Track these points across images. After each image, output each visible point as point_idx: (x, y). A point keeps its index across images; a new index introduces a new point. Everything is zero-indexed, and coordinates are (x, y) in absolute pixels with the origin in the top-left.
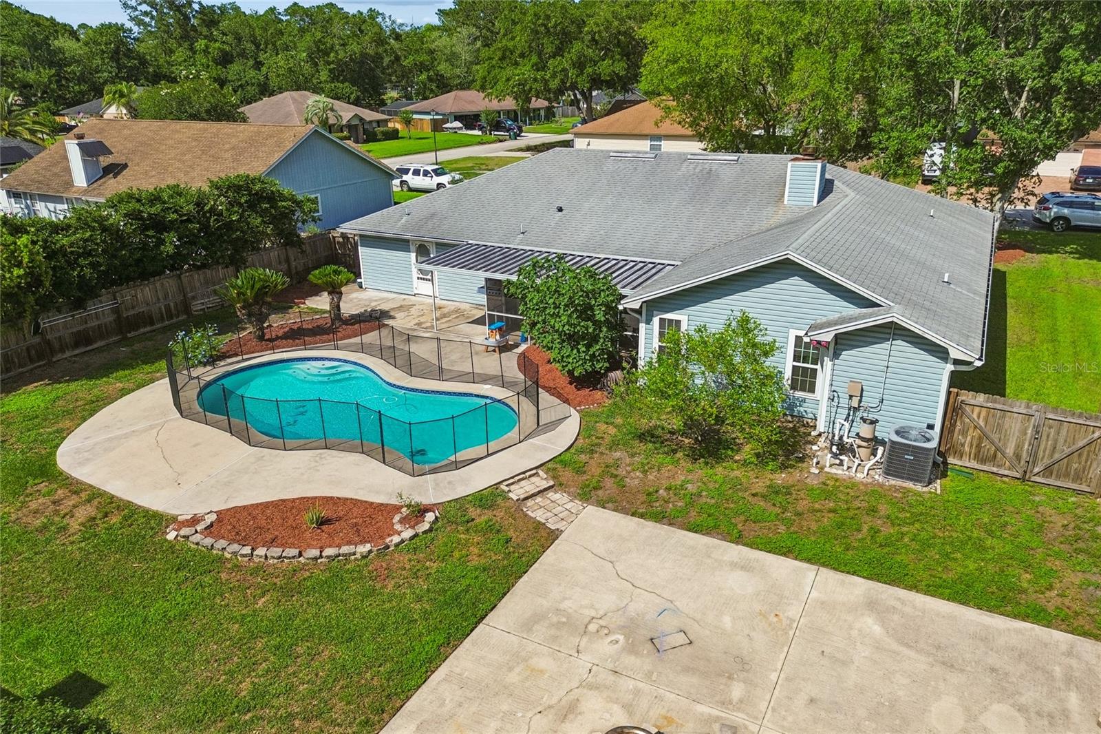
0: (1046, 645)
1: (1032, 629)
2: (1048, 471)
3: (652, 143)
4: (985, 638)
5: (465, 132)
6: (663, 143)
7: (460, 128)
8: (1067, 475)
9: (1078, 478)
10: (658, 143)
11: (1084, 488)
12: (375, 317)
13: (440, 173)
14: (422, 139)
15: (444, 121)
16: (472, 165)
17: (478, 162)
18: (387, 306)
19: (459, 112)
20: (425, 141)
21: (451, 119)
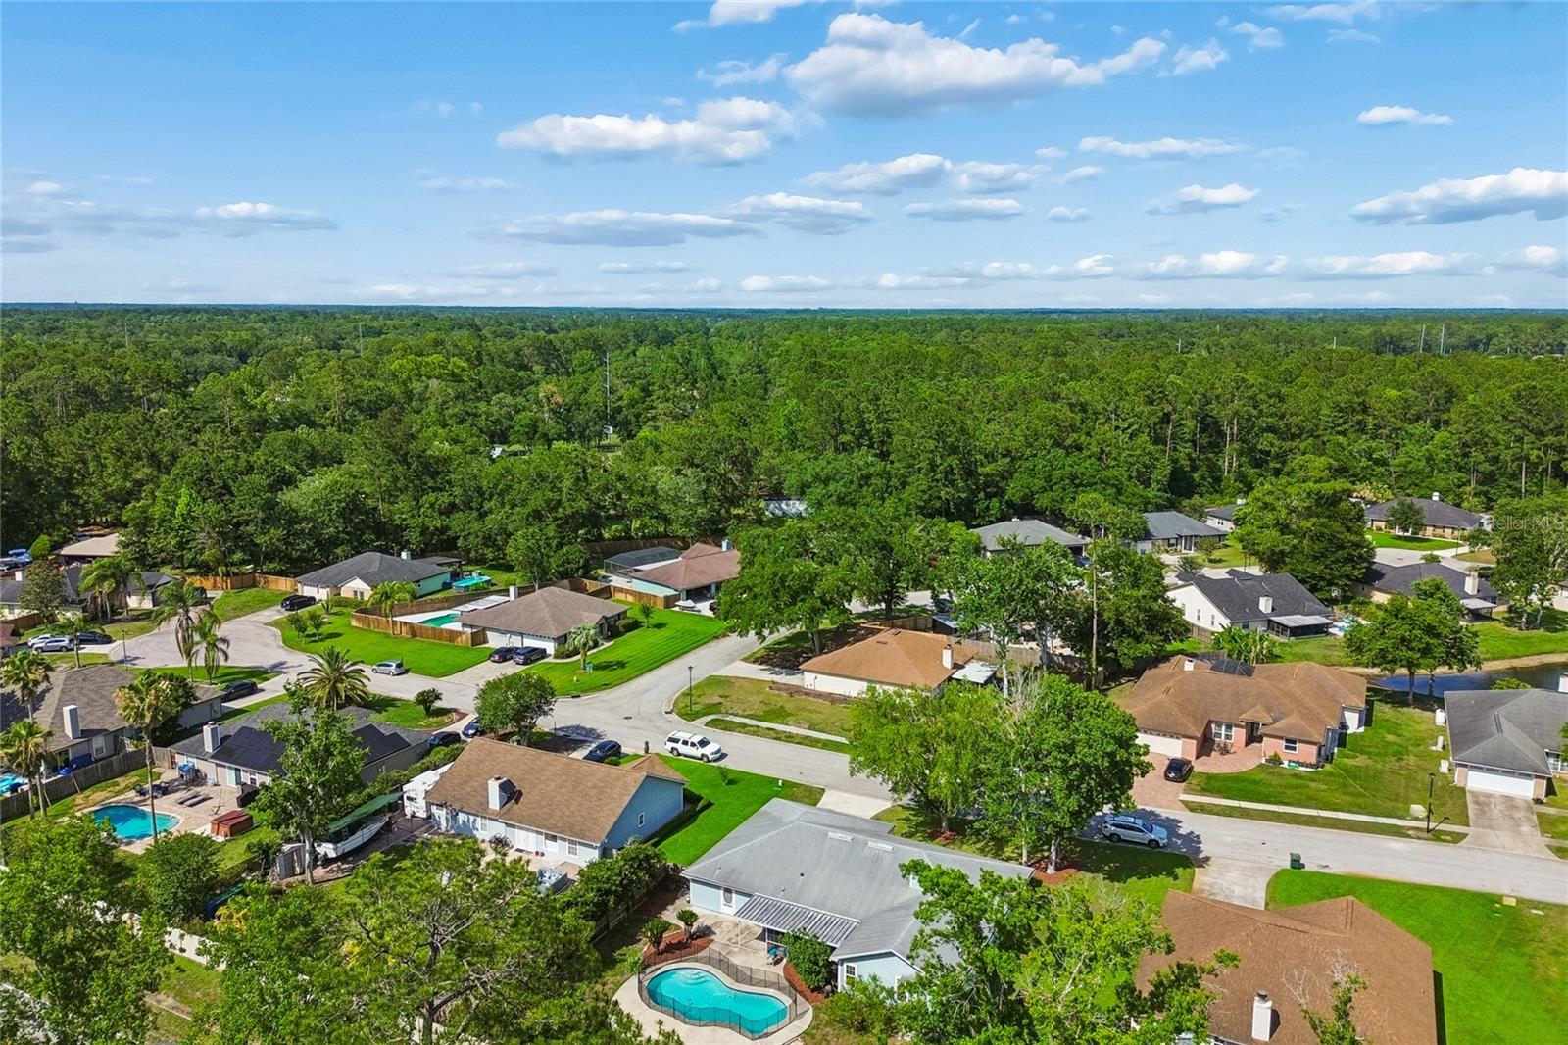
7: (693, 607)
12: (706, 933)
13: (703, 743)
14: (659, 626)
15: (677, 598)
16: (717, 700)
17: (722, 693)
18: (708, 923)
19: (691, 586)
20: (663, 632)
21: (683, 595)
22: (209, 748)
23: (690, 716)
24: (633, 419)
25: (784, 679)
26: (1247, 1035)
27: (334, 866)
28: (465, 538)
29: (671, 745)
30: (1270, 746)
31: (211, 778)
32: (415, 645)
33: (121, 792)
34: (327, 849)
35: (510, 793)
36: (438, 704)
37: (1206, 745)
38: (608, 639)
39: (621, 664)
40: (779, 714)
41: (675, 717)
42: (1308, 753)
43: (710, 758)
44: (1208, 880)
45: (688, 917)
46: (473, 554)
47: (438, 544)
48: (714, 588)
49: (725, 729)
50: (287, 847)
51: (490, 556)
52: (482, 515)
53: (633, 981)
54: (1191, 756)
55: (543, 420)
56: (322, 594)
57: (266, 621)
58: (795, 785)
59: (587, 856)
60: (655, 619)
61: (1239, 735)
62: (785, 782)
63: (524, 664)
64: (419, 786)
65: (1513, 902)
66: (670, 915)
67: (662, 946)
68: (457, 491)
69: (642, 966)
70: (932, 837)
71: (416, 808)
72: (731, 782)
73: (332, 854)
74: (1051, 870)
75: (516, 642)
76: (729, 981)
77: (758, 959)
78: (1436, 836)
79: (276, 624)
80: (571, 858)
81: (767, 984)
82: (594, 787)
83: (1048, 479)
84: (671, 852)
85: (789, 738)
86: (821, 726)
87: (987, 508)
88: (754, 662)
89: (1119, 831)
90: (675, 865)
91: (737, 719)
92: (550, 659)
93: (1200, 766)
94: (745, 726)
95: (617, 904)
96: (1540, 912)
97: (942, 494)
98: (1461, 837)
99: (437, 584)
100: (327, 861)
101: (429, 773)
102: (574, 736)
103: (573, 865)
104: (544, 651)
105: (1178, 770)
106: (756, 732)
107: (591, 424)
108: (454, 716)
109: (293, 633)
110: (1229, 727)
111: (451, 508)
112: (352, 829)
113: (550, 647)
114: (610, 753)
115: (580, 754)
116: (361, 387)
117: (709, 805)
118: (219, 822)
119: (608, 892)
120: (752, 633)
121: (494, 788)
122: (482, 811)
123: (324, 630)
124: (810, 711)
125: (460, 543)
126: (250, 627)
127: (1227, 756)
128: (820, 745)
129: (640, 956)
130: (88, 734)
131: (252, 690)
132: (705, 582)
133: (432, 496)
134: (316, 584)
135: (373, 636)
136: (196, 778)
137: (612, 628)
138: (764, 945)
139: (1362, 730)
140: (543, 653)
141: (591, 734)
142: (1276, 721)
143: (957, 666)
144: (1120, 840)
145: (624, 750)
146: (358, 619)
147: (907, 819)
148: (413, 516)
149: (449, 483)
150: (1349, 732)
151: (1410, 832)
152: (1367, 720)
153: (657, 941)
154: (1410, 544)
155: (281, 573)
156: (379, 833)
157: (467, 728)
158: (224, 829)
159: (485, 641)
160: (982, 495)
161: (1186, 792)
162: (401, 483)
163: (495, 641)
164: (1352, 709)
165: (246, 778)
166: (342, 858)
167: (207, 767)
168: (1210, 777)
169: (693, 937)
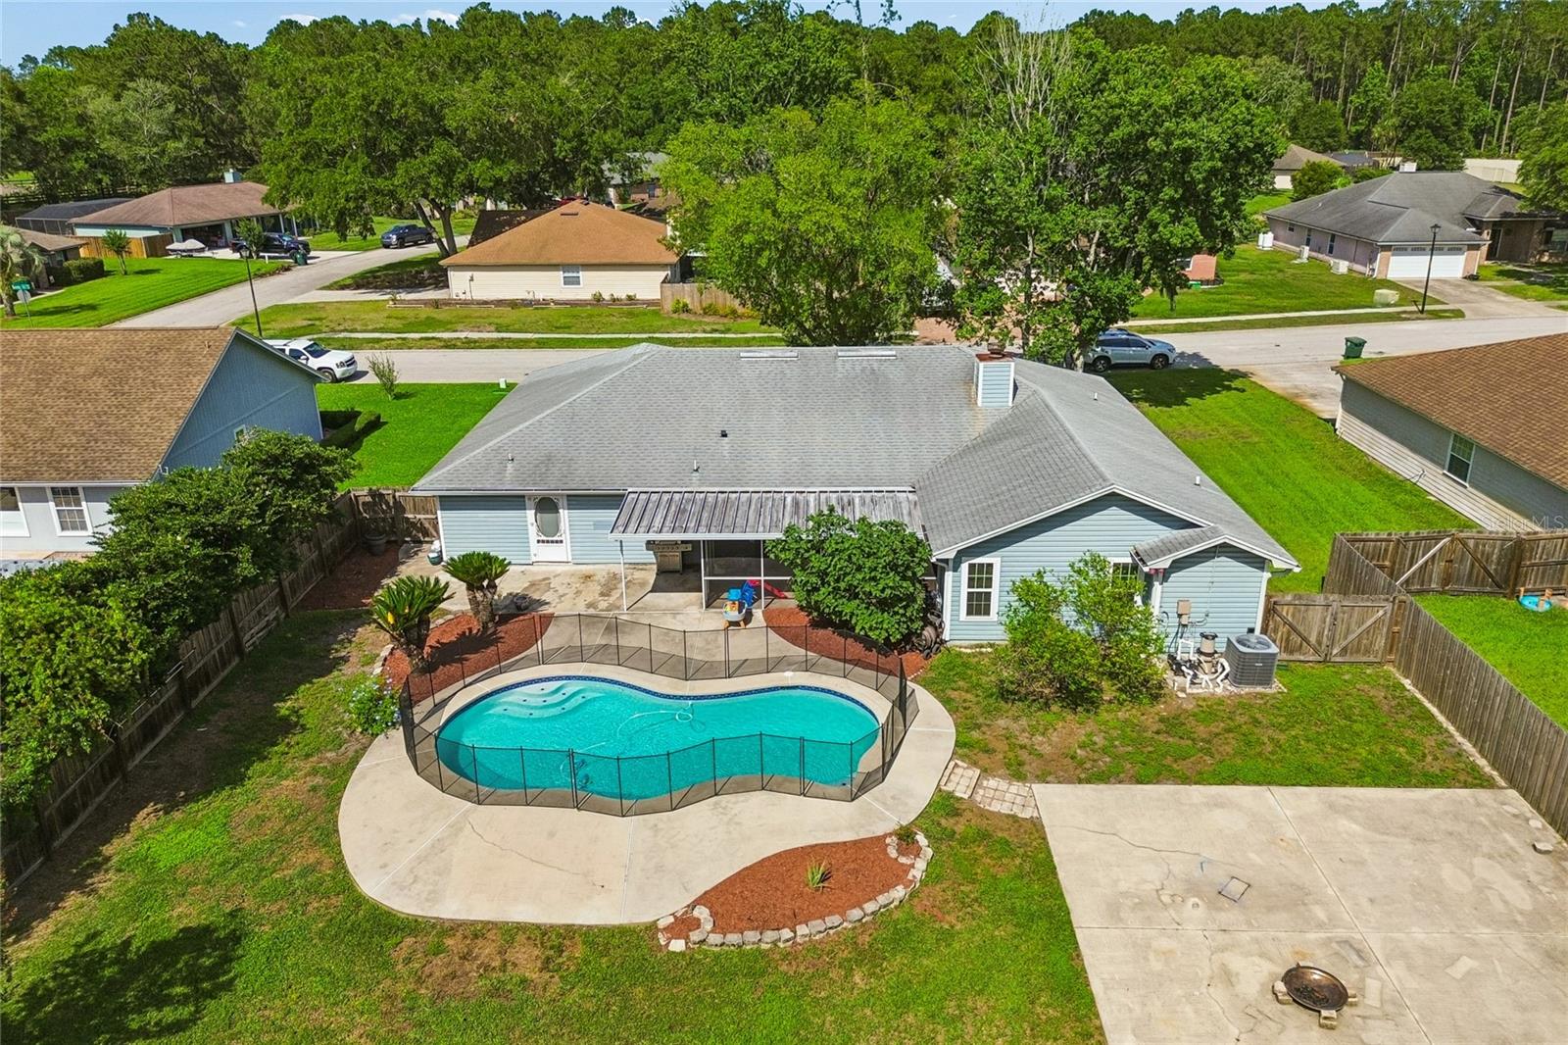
0: (1461, 803)
1: (1443, 793)
2: (1344, 651)
3: (567, 275)
4: (1423, 810)
5: (208, 254)
6: (581, 274)
7: (201, 250)
8: (1358, 651)
9: (1367, 652)
10: (575, 275)
11: (1372, 659)
13: (316, 352)
14: (145, 272)
16: (306, 323)
17: (308, 316)
19: (189, 225)
20: (157, 277)
21: (177, 236)
38: (51, 288)
39: (89, 308)
40: (431, 324)
43: (339, 373)
48: (227, 229)
49: (342, 348)
67: (432, 652)
69: (397, 709)
83: (657, 109)
85: (472, 344)
86: (517, 326)
90: (373, 494)
91: (359, 335)
117: (375, 424)
128: (534, 344)
129: (378, 684)
137: (55, 272)
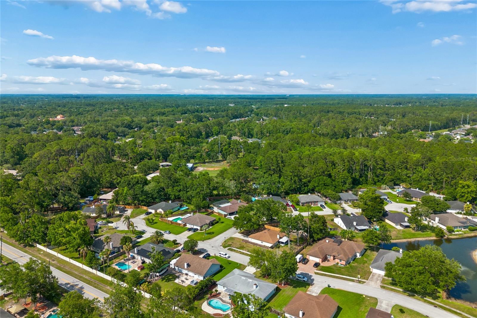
12: (220, 294)
13: (226, 255)
14: (222, 222)
15: (227, 215)
16: (231, 243)
17: (232, 241)
18: (220, 292)
19: (230, 212)
20: (223, 224)
21: (228, 215)
22: (136, 252)
23: (225, 247)
24: (225, 154)
25: (246, 238)
26: (299, 316)
27: (158, 277)
28: (183, 197)
29: (220, 254)
30: (337, 261)
31: (136, 258)
32: (172, 226)
33: (121, 260)
34: (158, 274)
35: (189, 265)
36: (177, 242)
37: (325, 259)
38: (211, 226)
39: (213, 233)
40: (242, 247)
41: (222, 247)
42: (344, 262)
43: (226, 258)
44: (311, 289)
45: (216, 291)
46: (185, 201)
47: (178, 198)
48: (235, 213)
49: (231, 251)
50: (151, 274)
51: (188, 202)
52: (187, 192)
53: (206, 302)
54: (320, 262)
55: (203, 155)
56: (153, 211)
57: (142, 218)
58: (242, 265)
59: (201, 278)
60: (222, 220)
61: (332, 258)
62: (240, 264)
63: (194, 232)
64: (173, 262)
65: (364, 296)
66: (214, 290)
67: (212, 296)
68: (182, 187)
69: (208, 299)
70: (264, 277)
71: (172, 266)
72: (230, 263)
73: (158, 275)
74: (283, 285)
75: (192, 226)
76: (222, 302)
77: (227, 299)
78: (360, 282)
79: (144, 219)
80: (198, 278)
81: (227, 303)
82: (203, 265)
84: (215, 278)
85: (243, 254)
86: (250, 251)
87: (304, 189)
88: (240, 233)
89: (298, 278)
90: (215, 281)
91: (234, 248)
92: (199, 231)
93: (322, 265)
94: (235, 250)
95: (205, 288)
96: (369, 299)
97: (293, 186)
98: (364, 282)
99: (177, 209)
100: (157, 276)
101: (175, 259)
102: (202, 251)
103: (199, 280)
104: (198, 229)
105: (317, 265)
106: (237, 252)
107: (215, 156)
108: (179, 245)
109: (148, 222)
110: (330, 256)
111: (180, 191)
112: (161, 271)
113: (199, 228)
114: (208, 257)
115: (202, 256)
116: (160, 147)
117: (225, 268)
118: (139, 267)
119: (203, 286)
120: (239, 229)
121: (186, 264)
122: (184, 268)
123: (155, 221)
124: (249, 247)
125: (182, 198)
126: (139, 220)
127: (329, 262)
128: (249, 255)
129: (208, 297)
130: (114, 248)
131: (141, 237)
132: (234, 211)
133: (176, 188)
134: (152, 209)
135: (164, 223)
136: (133, 258)
137: (212, 224)
138: (229, 296)
139: (360, 257)
140: (197, 229)
141: (205, 251)
142: (338, 256)
143: (280, 238)
144: (298, 279)
145: (211, 255)
146: (161, 219)
147: (261, 273)
148: (172, 192)
149: (180, 185)
150: (357, 257)
151: (355, 281)
152: (362, 255)
153: (211, 295)
154: (407, 202)
155: (145, 205)
156: (166, 271)
157: (182, 248)
158: (140, 269)
159: (186, 226)
160: (303, 186)
161: (316, 270)
162: (170, 185)
163: (188, 226)
164: (358, 253)
165: (142, 258)
166: (160, 276)
167: (136, 256)
168: (323, 267)
169: (217, 294)
